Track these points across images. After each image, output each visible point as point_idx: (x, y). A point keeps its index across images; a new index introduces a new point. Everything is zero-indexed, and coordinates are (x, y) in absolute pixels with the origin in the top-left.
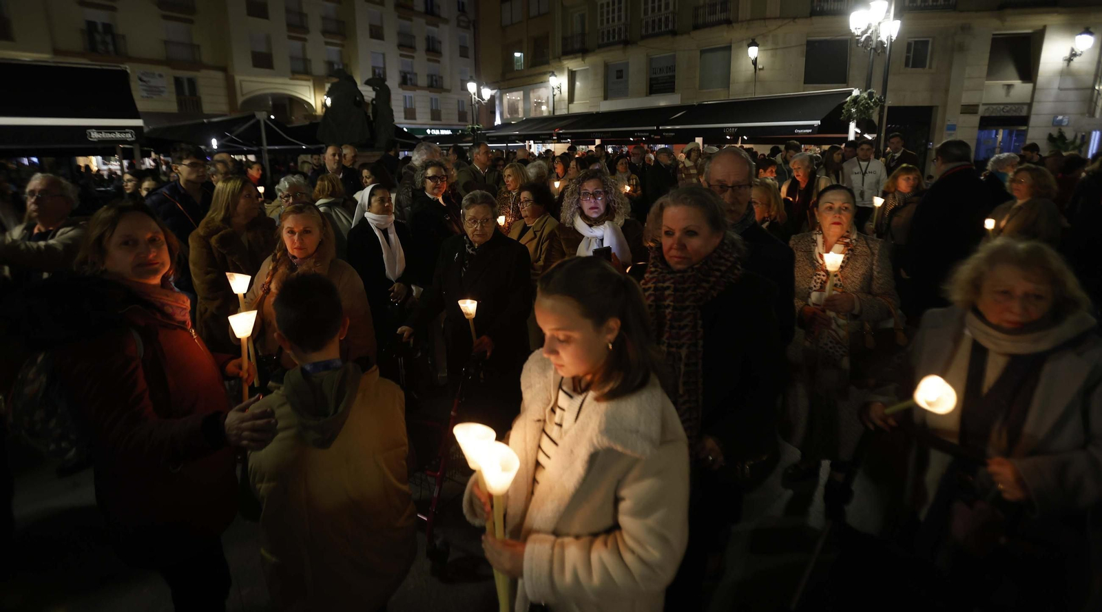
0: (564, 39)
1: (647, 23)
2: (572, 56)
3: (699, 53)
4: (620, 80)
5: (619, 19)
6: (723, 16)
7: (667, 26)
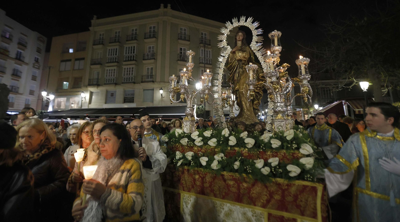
0: (90, 80)
1: (124, 78)
2: (93, 86)
3: (143, 90)
4: (112, 97)
5: (114, 75)
6: (151, 80)
7: (132, 80)
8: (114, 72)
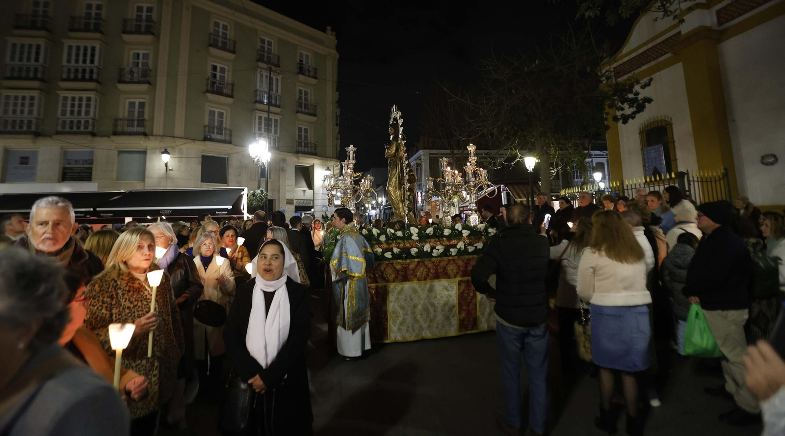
3: (117, 152)
4: (24, 166)
5: (30, 113)
6: (140, 129)
7: (86, 127)
8: (31, 105)
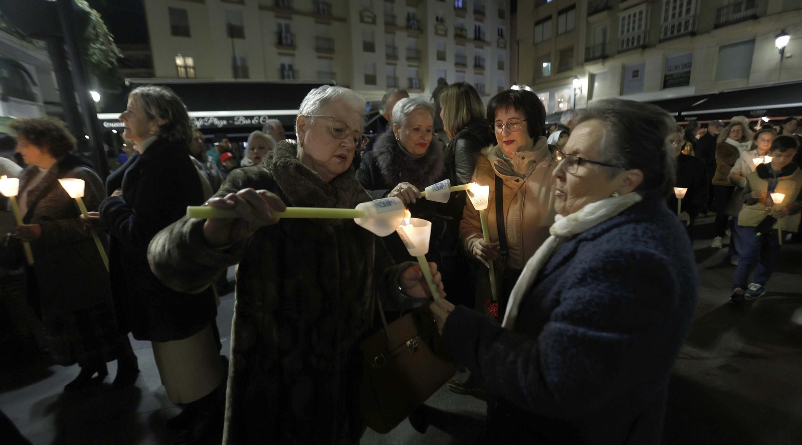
0: (587, 49)
1: (666, 28)
2: (594, 62)
3: (717, 49)
4: (635, 79)
5: (639, 27)
6: (749, 12)
7: (686, 28)
8: (640, 19)
